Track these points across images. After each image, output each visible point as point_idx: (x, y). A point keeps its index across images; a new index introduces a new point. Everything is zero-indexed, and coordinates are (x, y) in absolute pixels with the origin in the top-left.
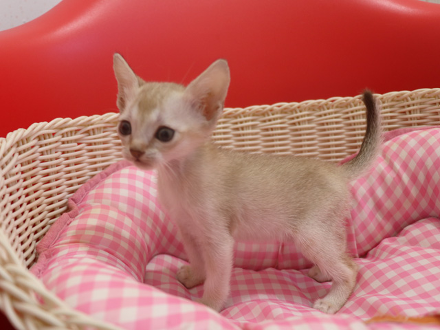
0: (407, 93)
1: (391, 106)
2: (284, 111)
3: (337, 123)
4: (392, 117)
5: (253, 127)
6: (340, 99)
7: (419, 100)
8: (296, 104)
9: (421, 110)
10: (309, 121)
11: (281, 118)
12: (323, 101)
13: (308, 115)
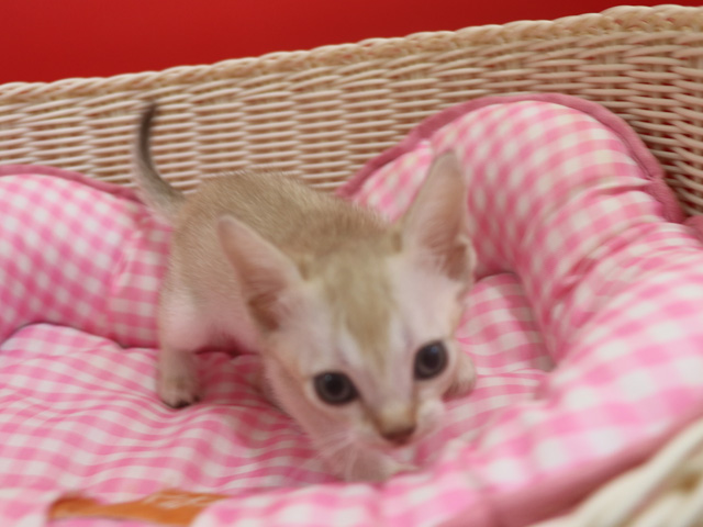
0: (495, 28)
1: (472, 55)
2: (284, 67)
3: (378, 86)
4: (474, 76)
5: (230, 97)
6: (380, 42)
7: (517, 43)
8: (302, 54)
9: (522, 63)
10: (329, 84)
11: (279, 80)
12: (350, 47)
13: (328, 73)
